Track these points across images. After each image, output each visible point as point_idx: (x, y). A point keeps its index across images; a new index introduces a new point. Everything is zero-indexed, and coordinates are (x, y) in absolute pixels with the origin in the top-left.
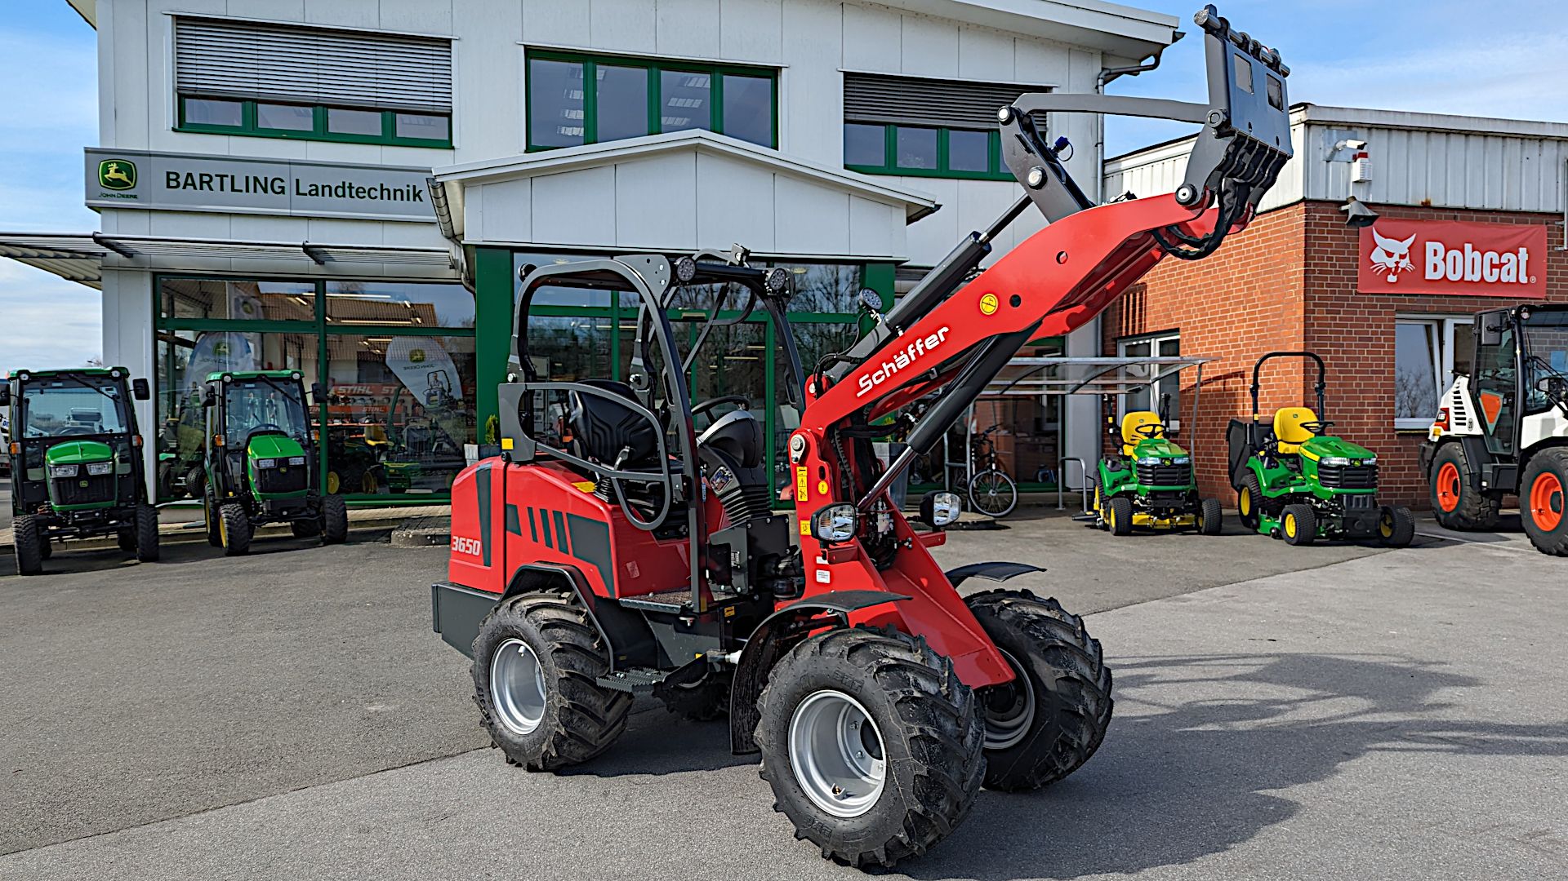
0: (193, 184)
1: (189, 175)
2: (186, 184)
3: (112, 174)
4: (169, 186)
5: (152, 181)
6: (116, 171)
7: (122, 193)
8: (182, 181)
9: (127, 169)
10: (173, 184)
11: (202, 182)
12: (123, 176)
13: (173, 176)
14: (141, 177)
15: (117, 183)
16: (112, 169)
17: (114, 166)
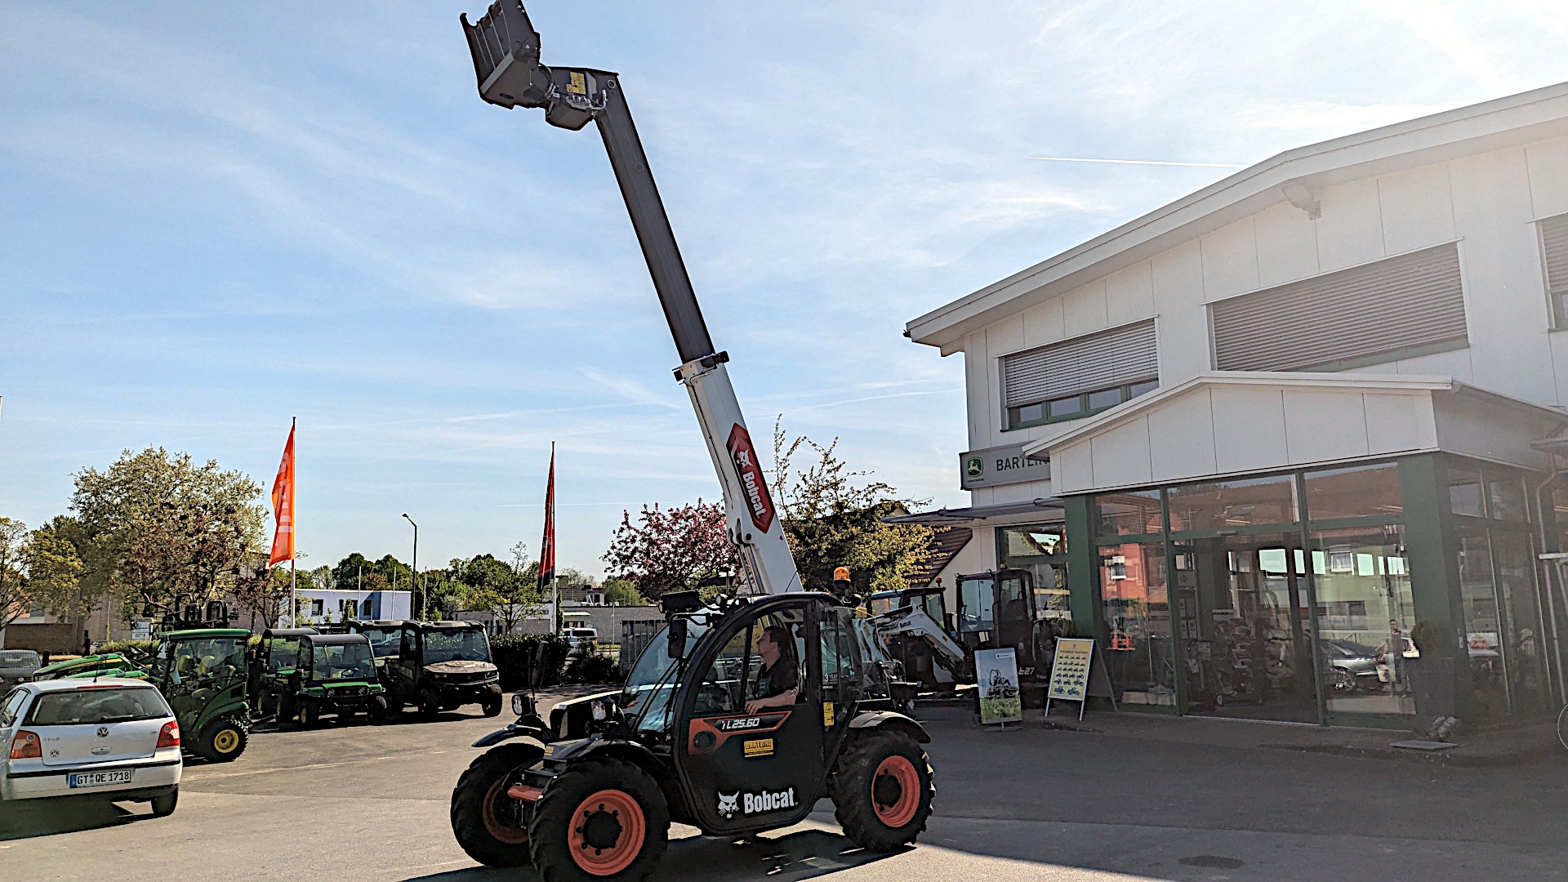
0: (1009, 466)
1: (1007, 460)
2: (1006, 466)
3: (972, 468)
4: (998, 470)
5: (990, 467)
6: (973, 465)
7: (977, 478)
8: (1004, 464)
9: (977, 462)
10: (1000, 467)
11: (1014, 463)
12: (976, 468)
13: (1000, 462)
14: (985, 467)
15: (974, 473)
16: (971, 465)
17: (972, 462)
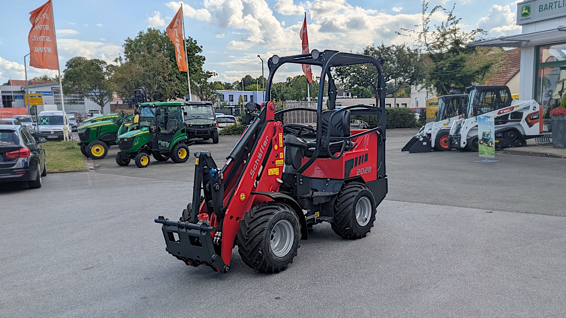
3: (524, 11)
5: (535, 10)
7: (527, 17)
8: (543, 8)
9: (528, 8)
10: (541, 10)
11: (549, 7)
12: (527, 11)
13: (541, 7)
14: (532, 10)
15: (525, 14)
16: (524, 9)
17: (525, 8)
